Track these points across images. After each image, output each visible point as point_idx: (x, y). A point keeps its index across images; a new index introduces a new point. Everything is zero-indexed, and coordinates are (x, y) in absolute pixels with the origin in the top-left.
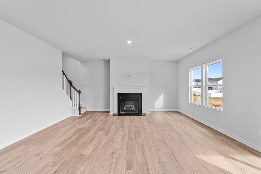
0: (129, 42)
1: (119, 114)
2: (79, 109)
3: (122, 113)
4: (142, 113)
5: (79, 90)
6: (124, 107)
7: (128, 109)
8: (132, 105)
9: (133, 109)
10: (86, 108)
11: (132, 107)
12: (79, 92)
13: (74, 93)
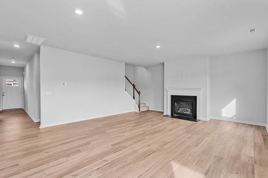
0: (158, 47)
1: (172, 116)
2: (139, 107)
3: (175, 115)
4: (197, 119)
5: (139, 92)
6: (179, 110)
7: (181, 112)
8: (187, 109)
9: (188, 113)
10: (149, 107)
11: (187, 111)
12: (139, 93)
13: (136, 94)
